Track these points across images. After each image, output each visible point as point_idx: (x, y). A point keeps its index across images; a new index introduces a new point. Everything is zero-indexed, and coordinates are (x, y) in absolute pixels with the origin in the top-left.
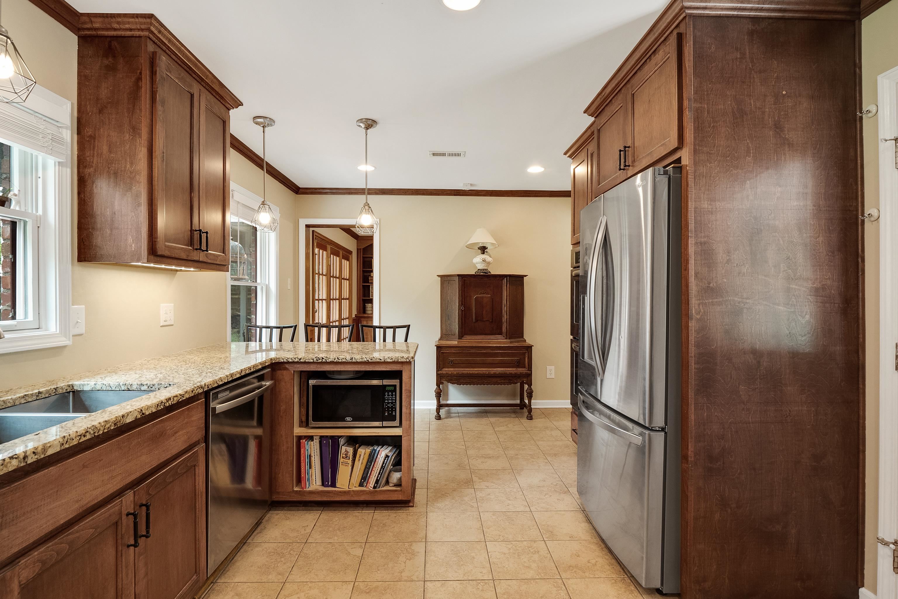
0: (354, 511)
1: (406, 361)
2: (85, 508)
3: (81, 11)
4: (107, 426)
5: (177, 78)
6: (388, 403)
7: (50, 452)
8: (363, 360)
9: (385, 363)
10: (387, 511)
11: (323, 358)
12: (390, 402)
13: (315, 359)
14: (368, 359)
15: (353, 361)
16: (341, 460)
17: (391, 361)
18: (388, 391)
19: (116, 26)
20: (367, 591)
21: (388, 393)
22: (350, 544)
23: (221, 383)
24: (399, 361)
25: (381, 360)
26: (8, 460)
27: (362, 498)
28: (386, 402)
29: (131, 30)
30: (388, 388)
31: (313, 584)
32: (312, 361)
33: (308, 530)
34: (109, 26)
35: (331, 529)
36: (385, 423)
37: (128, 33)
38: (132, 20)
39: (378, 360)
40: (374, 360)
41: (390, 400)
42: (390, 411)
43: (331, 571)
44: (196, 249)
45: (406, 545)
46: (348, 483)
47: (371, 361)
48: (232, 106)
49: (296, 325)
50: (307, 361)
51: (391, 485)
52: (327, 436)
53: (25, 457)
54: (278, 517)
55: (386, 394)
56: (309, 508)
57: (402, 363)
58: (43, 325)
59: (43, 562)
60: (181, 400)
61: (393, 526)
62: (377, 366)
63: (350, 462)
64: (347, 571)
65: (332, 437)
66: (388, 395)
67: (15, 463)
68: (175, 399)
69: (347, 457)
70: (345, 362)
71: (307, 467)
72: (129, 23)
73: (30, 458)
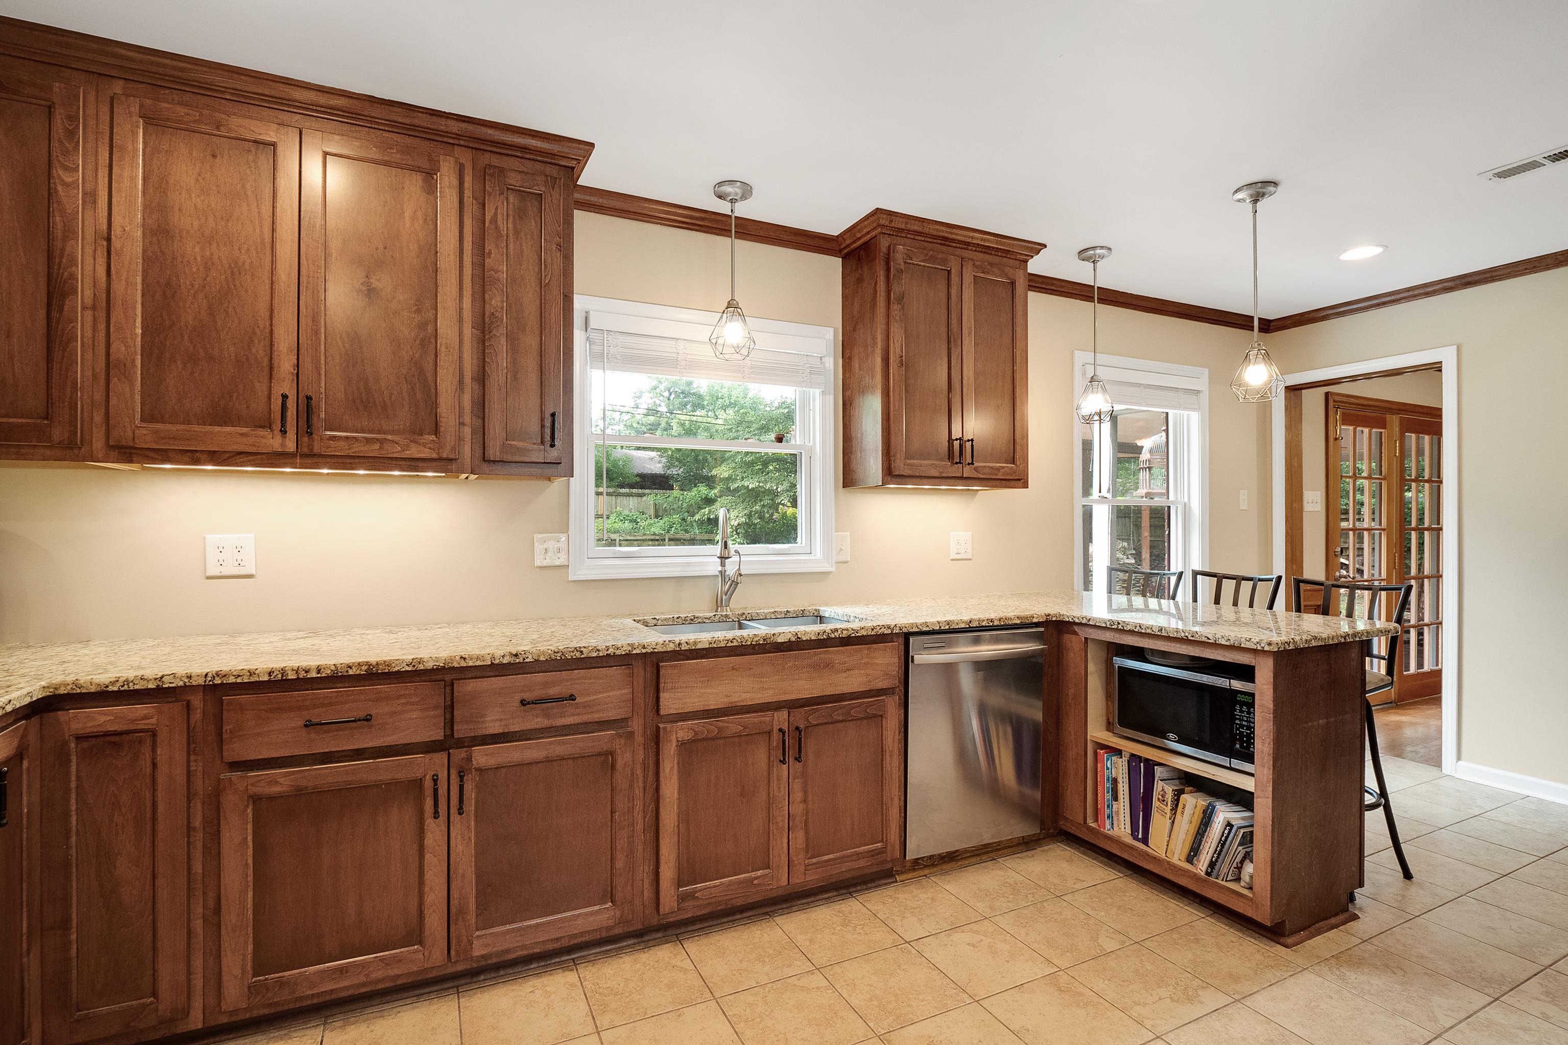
0: (1171, 898)
1: (1255, 647)
2: (734, 705)
3: (836, 233)
4: (756, 639)
5: (923, 261)
6: (1242, 726)
7: (699, 646)
8: (1179, 636)
9: (1216, 645)
10: (1227, 928)
11: (1119, 623)
12: (1245, 726)
13: (1108, 623)
14: (1187, 634)
15: (1163, 634)
16: (1156, 803)
17: (1227, 643)
18: (1242, 704)
19: (859, 235)
20: (1062, 989)
21: (1241, 707)
22: (1112, 930)
23: (925, 629)
24: (1242, 645)
25: (1209, 639)
26: (667, 642)
27: (1183, 881)
28: (1237, 724)
29: (868, 233)
30: (1240, 698)
31: (1013, 939)
32: (1104, 625)
33: (1079, 886)
34: (855, 238)
35: (1110, 901)
36: (1236, 763)
37: (869, 237)
38: (866, 223)
39: (1204, 639)
40: (1197, 638)
41: (1245, 721)
42: (1245, 742)
43: (1048, 942)
44: (957, 463)
45: (1194, 982)
46: (1165, 847)
47: (1192, 638)
48: (1028, 255)
49: (1182, 572)
50: (1097, 624)
51: (1243, 884)
52: (1140, 757)
53: (679, 644)
54: (1062, 853)
55: (1238, 707)
56: (1112, 863)
57: (1255, 651)
58: (813, 552)
59: (696, 733)
60: (853, 635)
61: (1209, 949)
62: (1208, 650)
63: (1168, 809)
64: (1068, 954)
65: (1147, 761)
66: (1241, 711)
67: (672, 645)
68: (845, 632)
69: (1164, 801)
70: (1151, 634)
71: (1108, 796)
72: (865, 227)
73: (683, 646)
